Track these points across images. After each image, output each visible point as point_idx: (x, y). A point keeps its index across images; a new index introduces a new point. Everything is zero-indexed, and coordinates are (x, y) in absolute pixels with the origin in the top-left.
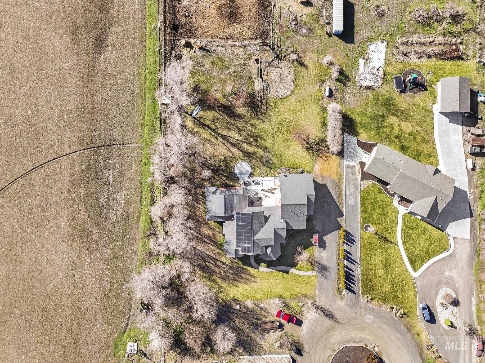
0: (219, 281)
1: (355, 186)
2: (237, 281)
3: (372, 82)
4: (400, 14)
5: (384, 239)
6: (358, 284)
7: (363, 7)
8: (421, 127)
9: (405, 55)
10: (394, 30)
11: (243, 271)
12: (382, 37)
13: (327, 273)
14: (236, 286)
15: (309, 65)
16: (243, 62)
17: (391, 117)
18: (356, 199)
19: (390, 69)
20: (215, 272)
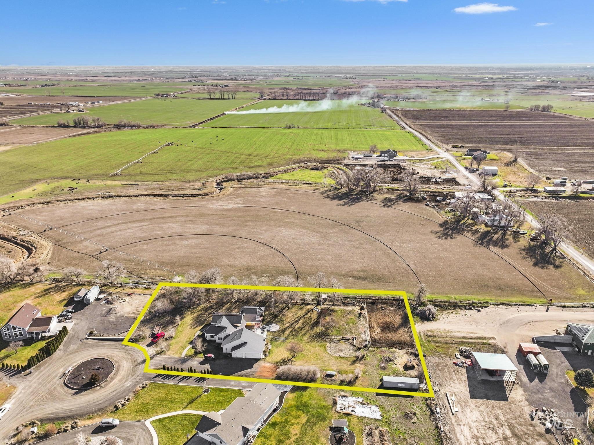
0: (200, 313)
1: (245, 386)
2: (195, 320)
3: (341, 406)
4: (412, 433)
5: (192, 401)
6: (160, 381)
7: (413, 405)
8: (294, 441)
9: (369, 434)
10: (395, 427)
11: (200, 324)
12: (386, 416)
13: (179, 363)
14: (192, 320)
15: (354, 366)
16: (353, 332)
17: (307, 418)
18: (235, 386)
19: (354, 420)
20: (206, 312)
